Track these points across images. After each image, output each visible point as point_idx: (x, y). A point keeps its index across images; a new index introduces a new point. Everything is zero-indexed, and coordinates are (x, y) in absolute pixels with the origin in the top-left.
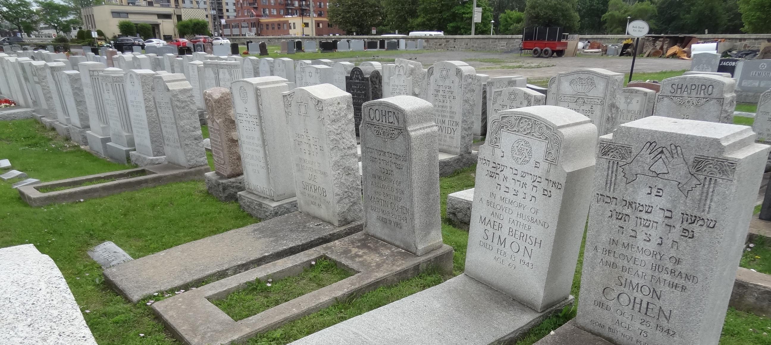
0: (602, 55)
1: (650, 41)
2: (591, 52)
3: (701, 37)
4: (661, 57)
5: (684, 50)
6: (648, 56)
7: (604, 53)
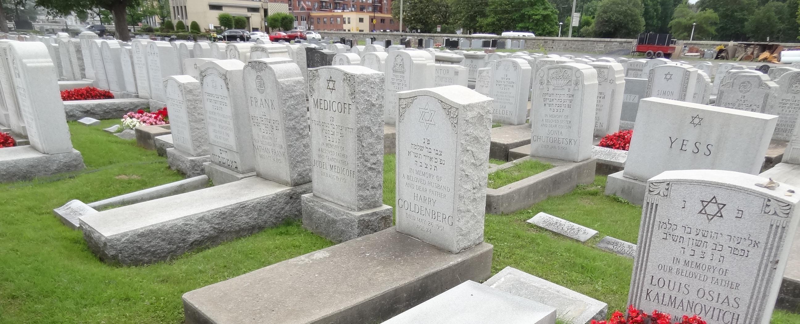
0: (700, 58)
1: (742, 48)
2: (692, 56)
3: (785, 45)
4: (752, 61)
5: (774, 55)
6: (741, 60)
7: (702, 56)
